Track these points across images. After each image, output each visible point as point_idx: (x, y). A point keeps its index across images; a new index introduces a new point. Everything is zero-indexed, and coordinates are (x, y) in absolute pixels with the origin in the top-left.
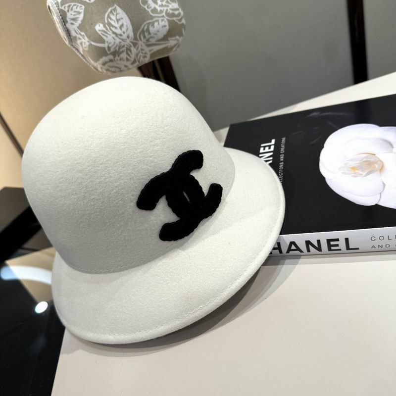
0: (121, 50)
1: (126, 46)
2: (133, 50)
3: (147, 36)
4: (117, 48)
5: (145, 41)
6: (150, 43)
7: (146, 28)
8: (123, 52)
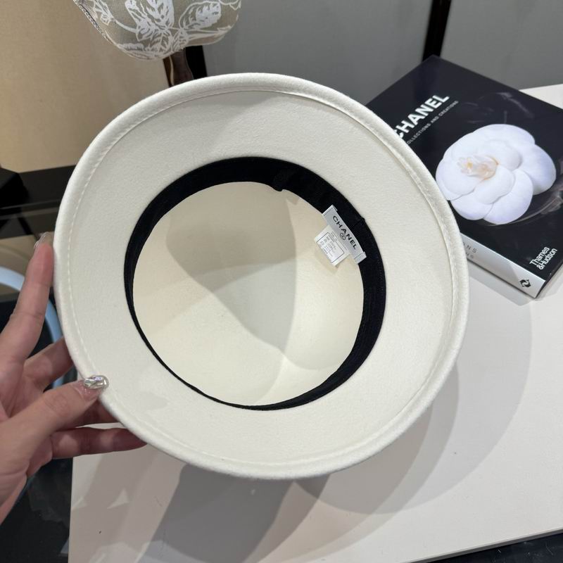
0: (156, 40)
1: (163, 35)
2: (171, 39)
3: (191, 22)
4: (151, 37)
5: (187, 27)
6: (192, 30)
7: (191, 11)
8: (157, 42)
